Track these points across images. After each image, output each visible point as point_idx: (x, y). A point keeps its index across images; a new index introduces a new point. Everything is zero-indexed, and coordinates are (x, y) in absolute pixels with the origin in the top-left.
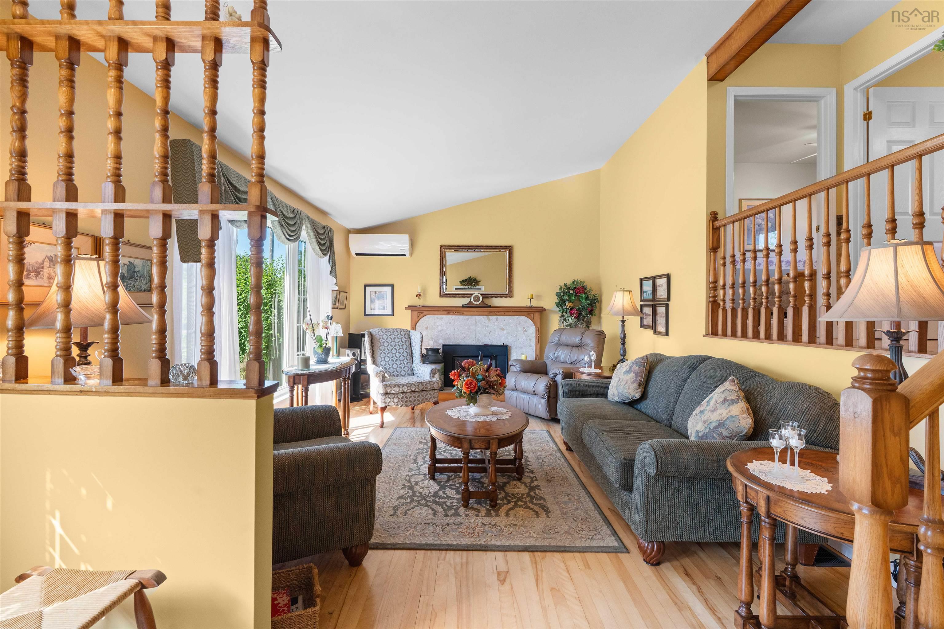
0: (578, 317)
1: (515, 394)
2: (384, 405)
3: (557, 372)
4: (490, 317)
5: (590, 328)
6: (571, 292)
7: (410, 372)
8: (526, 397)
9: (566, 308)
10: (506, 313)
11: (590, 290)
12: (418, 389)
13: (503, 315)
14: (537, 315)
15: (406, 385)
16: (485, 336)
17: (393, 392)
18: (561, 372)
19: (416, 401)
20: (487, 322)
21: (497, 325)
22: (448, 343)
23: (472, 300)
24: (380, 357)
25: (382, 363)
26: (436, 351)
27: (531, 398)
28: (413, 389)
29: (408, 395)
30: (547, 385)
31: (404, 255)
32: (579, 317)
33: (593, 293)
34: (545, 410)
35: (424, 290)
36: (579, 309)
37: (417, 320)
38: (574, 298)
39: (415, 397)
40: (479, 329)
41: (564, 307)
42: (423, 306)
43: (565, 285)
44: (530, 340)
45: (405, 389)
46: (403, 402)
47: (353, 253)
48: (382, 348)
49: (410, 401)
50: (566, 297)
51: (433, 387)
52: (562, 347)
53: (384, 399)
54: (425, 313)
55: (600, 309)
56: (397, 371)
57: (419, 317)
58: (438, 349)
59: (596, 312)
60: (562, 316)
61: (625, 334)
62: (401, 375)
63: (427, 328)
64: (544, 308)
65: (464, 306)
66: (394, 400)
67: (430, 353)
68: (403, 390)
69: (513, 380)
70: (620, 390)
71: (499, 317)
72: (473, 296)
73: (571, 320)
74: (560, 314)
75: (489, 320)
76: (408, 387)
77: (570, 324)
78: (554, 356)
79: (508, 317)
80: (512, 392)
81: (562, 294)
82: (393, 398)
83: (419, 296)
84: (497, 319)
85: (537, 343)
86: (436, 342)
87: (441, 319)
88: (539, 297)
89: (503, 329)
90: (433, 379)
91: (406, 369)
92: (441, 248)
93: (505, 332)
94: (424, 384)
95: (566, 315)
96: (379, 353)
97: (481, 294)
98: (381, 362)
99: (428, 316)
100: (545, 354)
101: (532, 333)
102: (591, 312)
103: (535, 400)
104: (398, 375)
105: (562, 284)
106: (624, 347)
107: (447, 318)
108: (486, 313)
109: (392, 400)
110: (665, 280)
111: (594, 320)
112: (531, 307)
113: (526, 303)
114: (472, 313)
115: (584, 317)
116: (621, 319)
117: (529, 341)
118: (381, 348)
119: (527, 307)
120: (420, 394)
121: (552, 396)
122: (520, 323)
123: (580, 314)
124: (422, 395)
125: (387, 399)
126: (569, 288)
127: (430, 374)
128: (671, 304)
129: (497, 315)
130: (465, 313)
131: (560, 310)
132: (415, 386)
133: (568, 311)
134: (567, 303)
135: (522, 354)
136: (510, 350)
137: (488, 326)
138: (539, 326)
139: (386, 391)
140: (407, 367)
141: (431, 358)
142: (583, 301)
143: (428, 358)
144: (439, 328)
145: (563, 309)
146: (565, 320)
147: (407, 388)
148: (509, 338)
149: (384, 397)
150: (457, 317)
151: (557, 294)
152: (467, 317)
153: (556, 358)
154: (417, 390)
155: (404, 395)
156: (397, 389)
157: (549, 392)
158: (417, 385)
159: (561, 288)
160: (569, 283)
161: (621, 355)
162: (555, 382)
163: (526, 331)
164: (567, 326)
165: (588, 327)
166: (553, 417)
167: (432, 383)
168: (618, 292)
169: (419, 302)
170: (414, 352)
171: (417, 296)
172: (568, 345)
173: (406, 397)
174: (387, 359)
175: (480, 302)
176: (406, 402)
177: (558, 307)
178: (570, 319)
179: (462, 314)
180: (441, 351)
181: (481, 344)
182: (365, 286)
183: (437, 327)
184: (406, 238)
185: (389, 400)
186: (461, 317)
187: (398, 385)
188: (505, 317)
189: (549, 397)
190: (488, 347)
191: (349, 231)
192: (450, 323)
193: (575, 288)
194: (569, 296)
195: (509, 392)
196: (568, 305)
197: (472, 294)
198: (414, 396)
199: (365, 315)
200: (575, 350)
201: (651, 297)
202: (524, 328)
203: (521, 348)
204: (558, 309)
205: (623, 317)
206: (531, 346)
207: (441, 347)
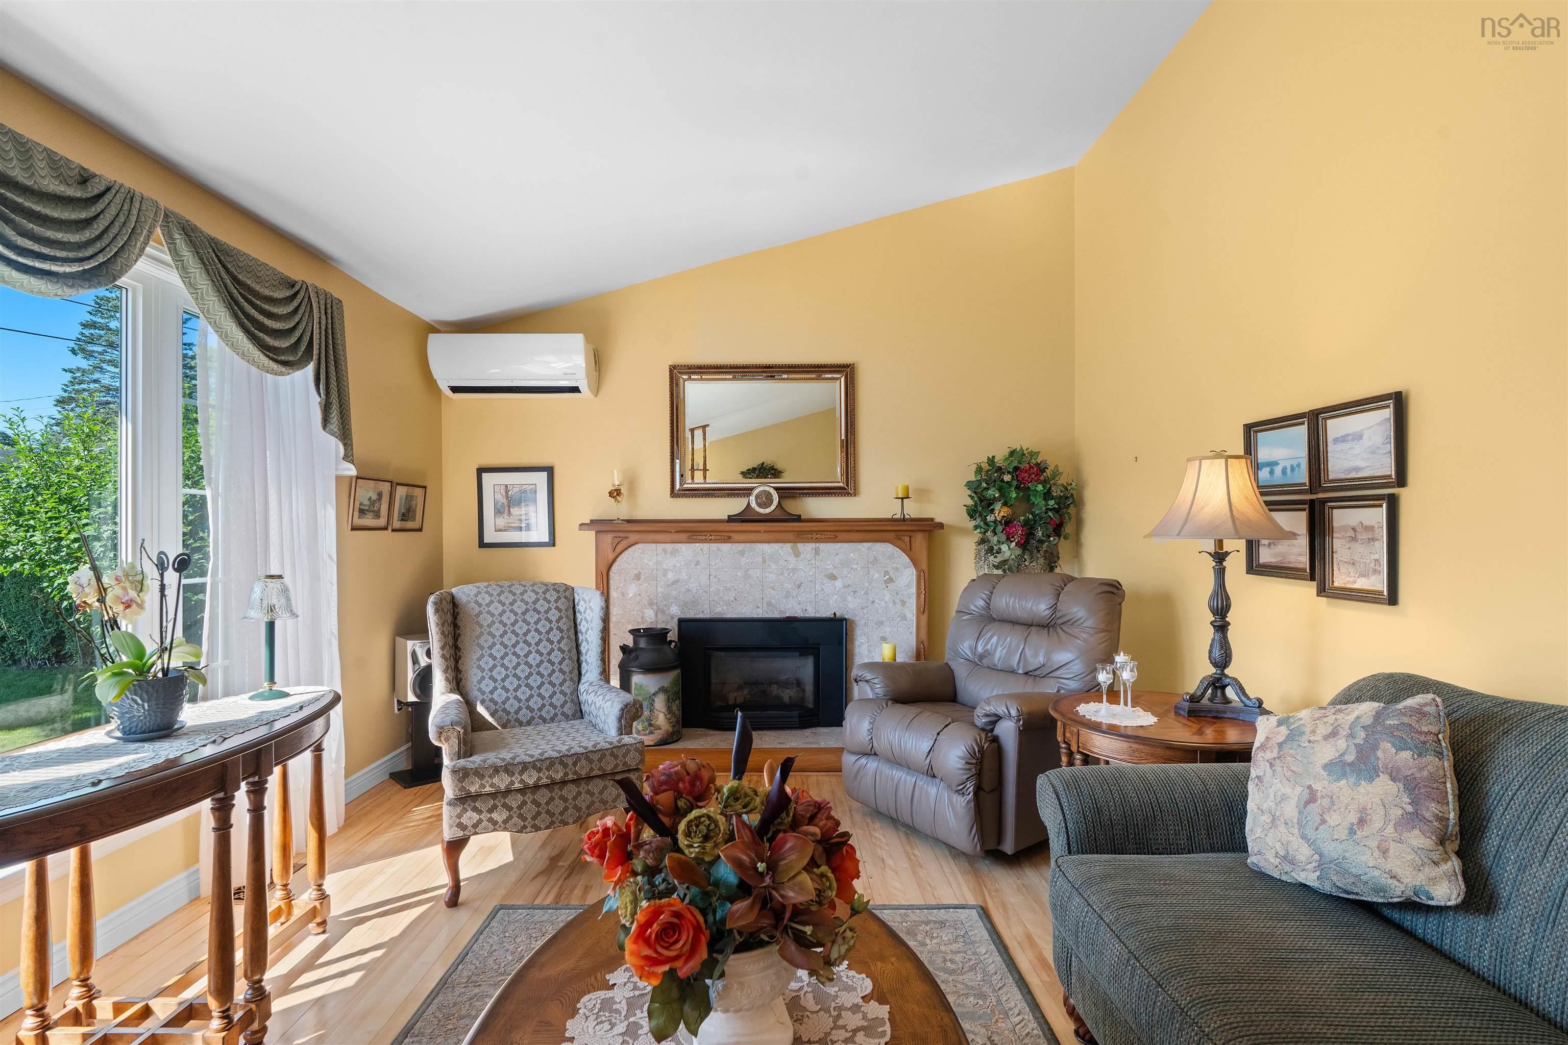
0: (1024, 545)
1: (872, 765)
2: (460, 834)
3: (1001, 710)
4: (800, 545)
5: (1057, 570)
6: (1007, 478)
7: (569, 709)
8: (906, 779)
9: (995, 522)
10: (842, 536)
11: (1056, 474)
12: (575, 773)
13: (834, 540)
14: (919, 540)
15: (535, 765)
16: (788, 595)
17: (488, 789)
18: (1014, 713)
19: (570, 811)
20: (792, 559)
21: (817, 567)
22: (691, 614)
23: (754, 505)
24: (479, 667)
25: (483, 686)
26: (657, 636)
27: (919, 783)
28: (558, 776)
29: (543, 796)
30: (972, 754)
31: (576, 390)
32: (1027, 542)
33: (1062, 481)
34: (966, 831)
35: (632, 482)
36: (1027, 522)
37: (611, 556)
38: (1014, 495)
39: (565, 800)
40: (772, 577)
41: (990, 518)
42: (629, 521)
43: (991, 461)
44: (903, 603)
45: (531, 778)
46: (524, 819)
47: (444, 386)
48: (486, 640)
49: (548, 812)
50: (993, 493)
51: (625, 764)
52: (996, 625)
53: (459, 816)
54: (633, 537)
55: (1079, 523)
56: (528, 708)
57: (618, 549)
58: (664, 633)
59: (1069, 529)
60: (983, 541)
61: (1228, 598)
62: (541, 717)
63: (638, 577)
64: (937, 520)
65: (731, 519)
66: (495, 816)
67: (643, 644)
68: (522, 781)
69: (866, 725)
70: (1331, 850)
71: (822, 546)
72: (756, 492)
73: (1008, 551)
74: (977, 535)
75: (797, 554)
76: (539, 770)
77: (1005, 562)
78: (974, 650)
79: (846, 545)
80: (863, 761)
81: (984, 485)
82: (490, 811)
83: (615, 494)
84: (817, 552)
85: (920, 612)
86: (663, 612)
87: (674, 553)
88: (924, 493)
89: (833, 577)
90: (627, 739)
91: (558, 700)
92: (671, 371)
93: (839, 584)
94: (595, 757)
95: (995, 539)
96: (475, 657)
97: (776, 489)
98: (480, 682)
99: (640, 546)
100: (948, 644)
101: (908, 586)
102: (1058, 529)
103: (933, 791)
104: (533, 718)
105: (983, 459)
106: (1225, 637)
107: (687, 551)
108: (790, 536)
109: (485, 816)
110: (1387, 413)
111: (1064, 547)
112: (904, 520)
113: (891, 510)
114: (753, 536)
115: (1041, 542)
116: (1211, 547)
117: (899, 605)
118: (481, 641)
119: (893, 520)
120: (583, 787)
121: (987, 786)
122: (876, 560)
123: (1030, 534)
124: (588, 792)
125: (470, 813)
126: (1000, 468)
127: (620, 719)
128: (1405, 495)
129: (817, 541)
130: (735, 536)
131: (976, 527)
132: (565, 766)
133: (1000, 528)
134: (998, 506)
135: (884, 639)
136: (853, 630)
137: (794, 570)
138: (924, 566)
139: (462, 789)
140: (562, 692)
141: (645, 658)
142: (1039, 501)
143: (637, 658)
144: (670, 576)
145: (986, 524)
146: (990, 550)
147: (535, 775)
148: (849, 598)
149: (459, 810)
150: (714, 546)
151: (969, 484)
152: (741, 547)
153: (982, 657)
154: (570, 777)
155: (529, 797)
156: (502, 781)
157: (979, 775)
158: (570, 762)
159: (979, 470)
160: (1000, 455)
161: (1215, 664)
162: (995, 740)
163: (891, 580)
164: (997, 567)
165: (1052, 569)
166: (991, 846)
167: (620, 753)
168: (1206, 463)
169: (620, 510)
170: (583, 649)
171: (611, 494)
172: (1014, 622)
173: (534, 802)
174: (499, 673)
175: (773, 507)
176: (534, 818)
177: (971, 517)
178: (1004, 548)
179: (728, 540)
180: (673, 636)
181: (776, 615)
182: (481, 471)
183: (665, 575)
184: (577, 340)
185: (476, 816)
186: (725, 547)
187: (508, 769)
188: (838, 545)
189: (978, 790)
190: (795, 625)
191: (433, 328)
192: (697, 563)
193: (1016, 469)
194: (1000, 490)
195: (853, 758)
196: (1000, 512)
197: (752, 489)
198: (562, 798)
199: (482, 545)
200: (1037, 638)
201: (1302, 476)
202: (887, 573)
203: (880, 623)
204: (974, 523)
205: (1220, 543)
206: (904, 618)
207: (673, 626)
